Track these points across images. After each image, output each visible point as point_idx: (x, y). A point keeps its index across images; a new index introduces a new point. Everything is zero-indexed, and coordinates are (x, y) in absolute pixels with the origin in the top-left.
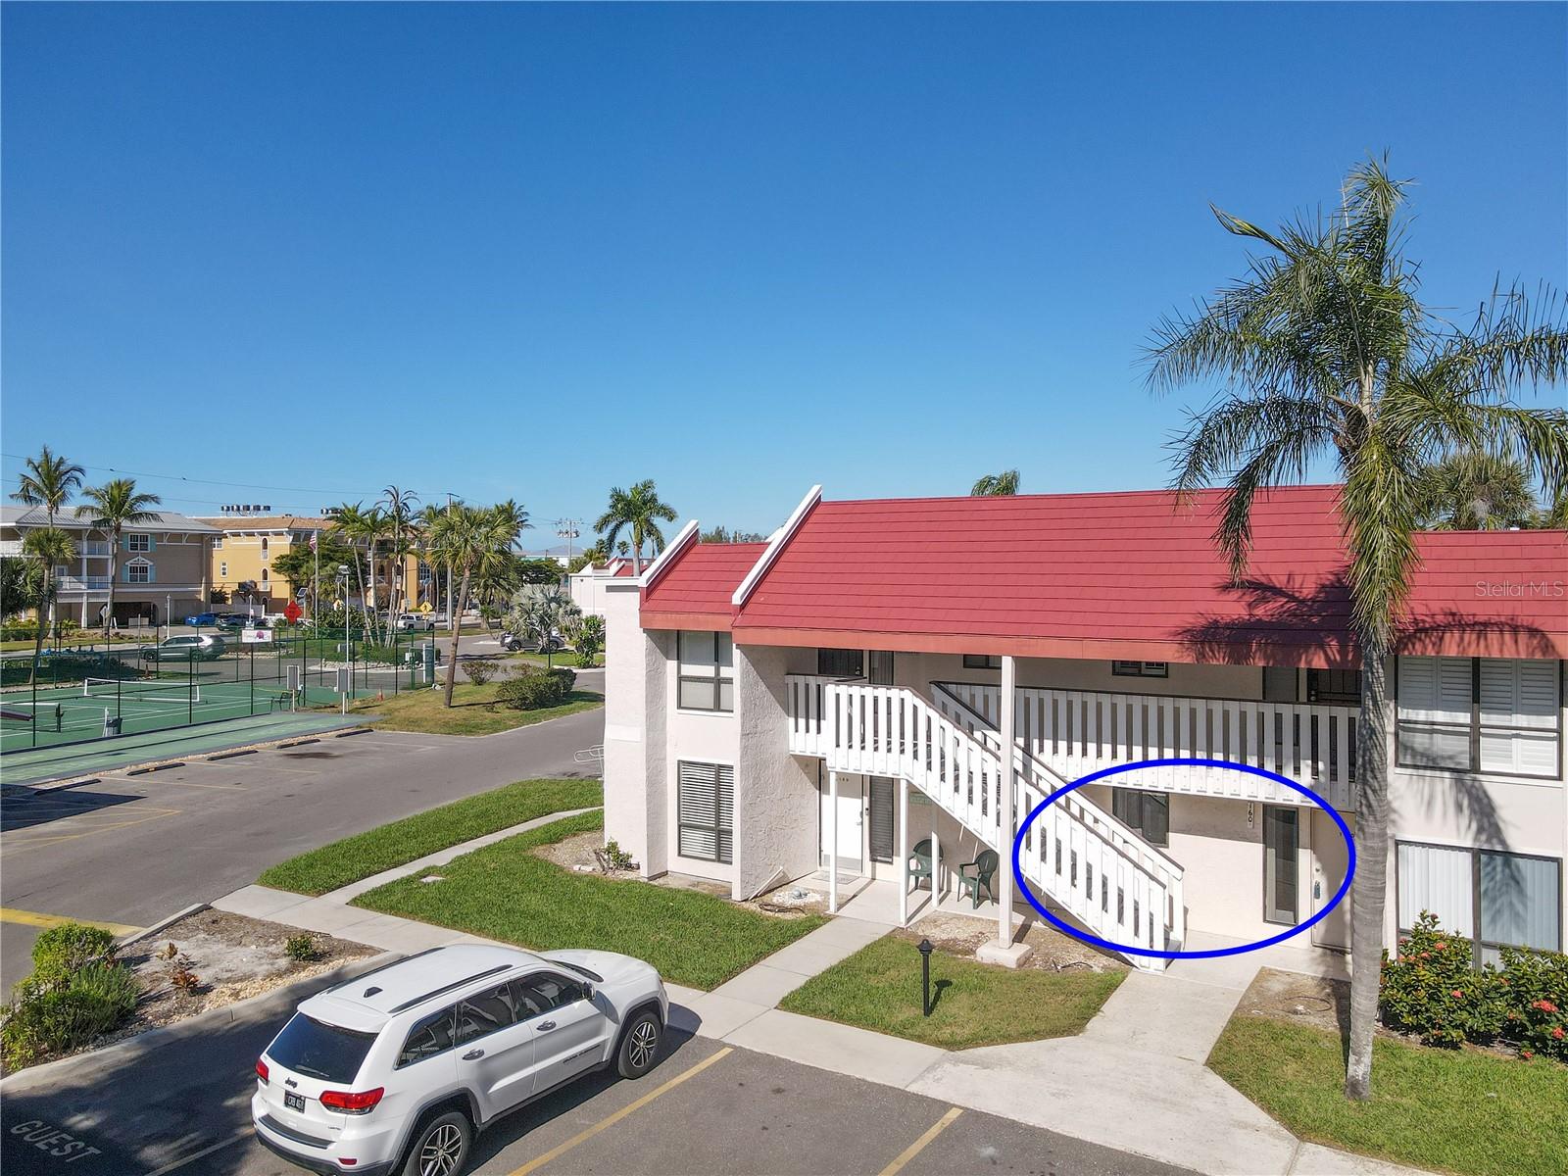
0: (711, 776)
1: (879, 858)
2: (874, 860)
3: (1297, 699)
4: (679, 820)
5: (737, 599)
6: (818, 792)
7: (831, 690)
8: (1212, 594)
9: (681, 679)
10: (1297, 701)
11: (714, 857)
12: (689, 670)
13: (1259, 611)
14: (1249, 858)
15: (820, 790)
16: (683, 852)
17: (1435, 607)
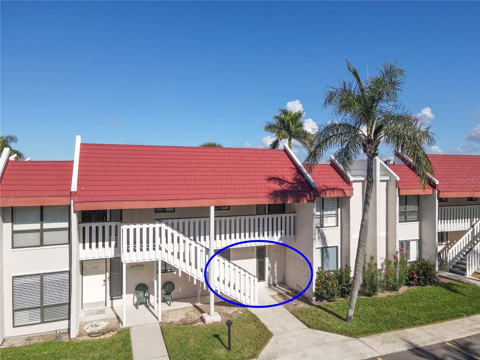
0: (38, 279)
1: (114, 298)
2: (112, 299)
3: (265, 213)
4: (13, 308)
5: (74, 187)
6: (81, 275)
7: (124, 228)
8: (266, 182)
9: (14, 232)
10: (265, 214)
11: (40, 321)
12: (18, 227)
13: (283, 186)
14: (252, 264)
15: (82, 274)
16: (15, 325)
17: (321, 184)
